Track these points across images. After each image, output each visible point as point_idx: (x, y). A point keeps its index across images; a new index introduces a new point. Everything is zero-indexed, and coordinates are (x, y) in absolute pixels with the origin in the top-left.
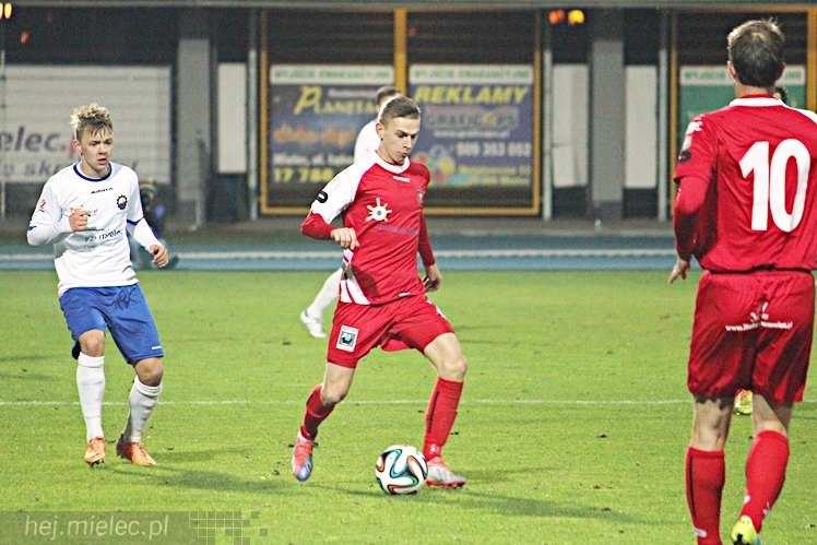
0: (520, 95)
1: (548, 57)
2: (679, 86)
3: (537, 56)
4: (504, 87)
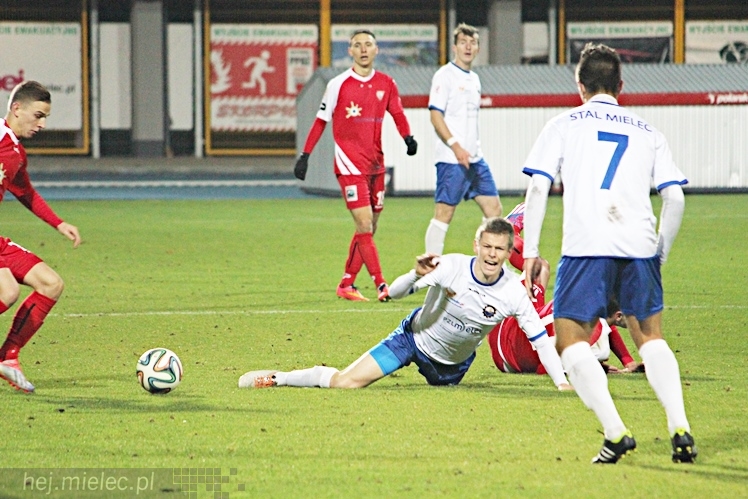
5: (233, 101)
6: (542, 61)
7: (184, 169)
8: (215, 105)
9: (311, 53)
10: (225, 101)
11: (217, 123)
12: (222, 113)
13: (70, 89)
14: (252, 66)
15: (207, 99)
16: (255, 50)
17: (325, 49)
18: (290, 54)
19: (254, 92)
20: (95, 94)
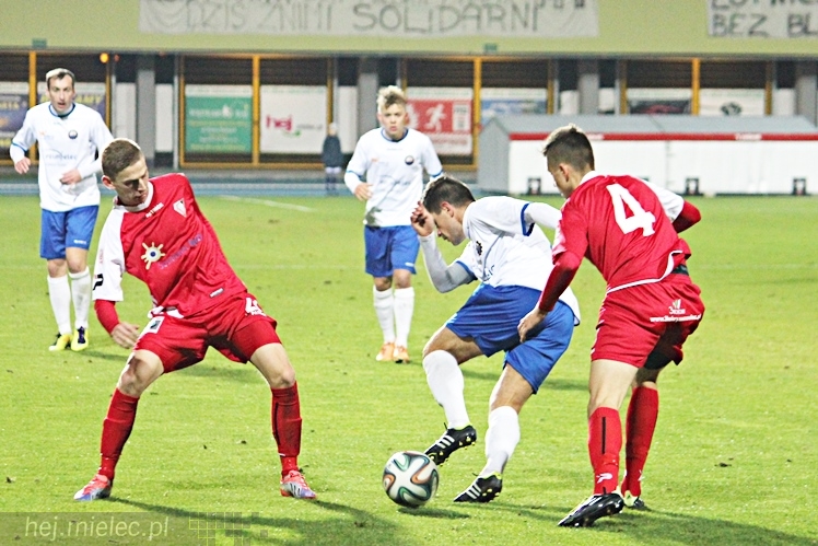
0: (98, 100)
1: (114, 79)
2: (184, 97)
3: (108, 78)
4: (89, 96)
6: (611, 112)
9: (468, 107)
13: (320, 128)
14: (431, 114)
16: (434, 104)
17: (477, 104)
18: (455, 107)
19: (433, 130)
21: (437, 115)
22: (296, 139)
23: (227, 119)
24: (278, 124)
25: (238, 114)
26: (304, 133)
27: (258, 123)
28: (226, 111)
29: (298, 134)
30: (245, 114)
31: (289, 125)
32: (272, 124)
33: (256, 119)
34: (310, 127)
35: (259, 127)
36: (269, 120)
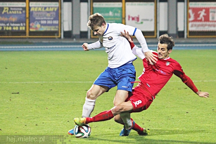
0: (56, 9)
1: (62, 1)
2: (93, 7)
4: (52, 7)
5: (195, 23)
7: (183, 41)
8: (190, 24)
10: (193, 23)
11: (191, 29)
12: (192, 26)
13: (151, 20)
14: (200, 14)
15: (188, 22)
16: (201, 9)
18: (210, 10)
19: (201, 21)
20: (158, 21)
21: (202, 13)
22: (141, 25)
23: (111, 17)
24: (133, 19)
25: (116, 14)
26: (144, 22)
27: (125, 18)
28: (111, 13)
29: (142, 23)
30: (119, 15)
31: (138, 19)
32: (131, 19)
33: (124, 17)
34: (147, 20)
35: (125, 20)
36: (129, 17)
